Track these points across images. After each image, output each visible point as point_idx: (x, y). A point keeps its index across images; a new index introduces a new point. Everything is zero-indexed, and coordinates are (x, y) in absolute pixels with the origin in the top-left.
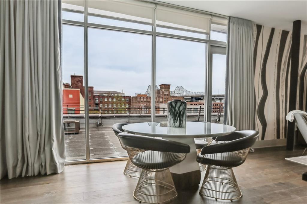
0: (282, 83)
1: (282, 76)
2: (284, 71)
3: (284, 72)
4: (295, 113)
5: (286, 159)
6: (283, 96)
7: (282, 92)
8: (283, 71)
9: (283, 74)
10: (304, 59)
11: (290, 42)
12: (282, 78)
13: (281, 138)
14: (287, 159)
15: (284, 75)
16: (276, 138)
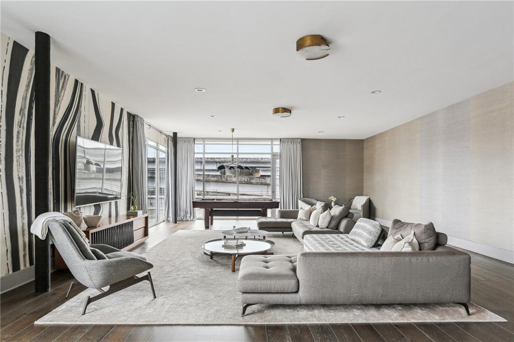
0: (18, 151)
1: (18, 138)
2: (22, 126)
3: (21, 129)
4: (48, 221)
5: (36, 323)
6: (22, 178)
7: (19, 170)
8: (20, 127)
9: (18, 132)
10: (57, 110)
11: (31, 70)
12: (18, 141)
13: (22, 267)
14: (38, 322)
15: (21, 136)
16: (11, 272)
